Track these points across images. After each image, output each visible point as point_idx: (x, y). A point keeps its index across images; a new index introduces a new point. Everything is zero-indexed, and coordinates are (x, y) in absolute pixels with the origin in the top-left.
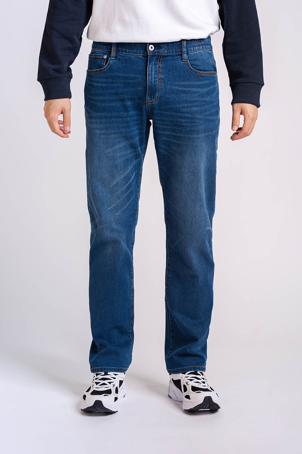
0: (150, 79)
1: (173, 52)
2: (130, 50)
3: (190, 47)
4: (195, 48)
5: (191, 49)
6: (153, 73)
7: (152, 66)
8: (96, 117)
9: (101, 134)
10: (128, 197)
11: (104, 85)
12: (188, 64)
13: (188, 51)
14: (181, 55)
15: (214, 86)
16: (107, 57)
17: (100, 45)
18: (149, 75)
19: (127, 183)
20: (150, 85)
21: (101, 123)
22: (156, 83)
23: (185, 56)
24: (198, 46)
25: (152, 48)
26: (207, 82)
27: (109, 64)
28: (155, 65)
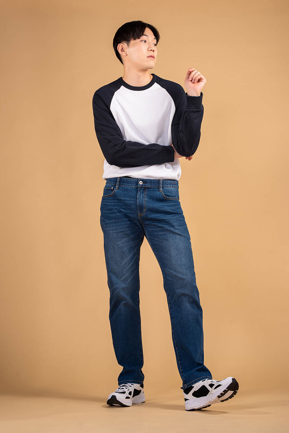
0: (139, 200)
1: (154, 186)
2: (128, 184)
3: (165, 185)
4: (168, 185)
5: (165, 186)
6: (141, 197)
7: (140, 194)
8: (110, 223)
9: (113, 233)
10: (133, 271)
11: (112, 204)
12: (162, 194)
13: (163, 186)
14: (159, 188)
15: (178, 206)
16: (113, 188)
17: (110, 182)
18: (138, 198)
19: (131, 262)
20: (139, 204)
21: (113, 226)
22: (143, 203)
23: (161, 189)
24: (169, 185)
25: (141, 183)
26: (174, 203)
27: (114, 192)
28: (142, 193)
